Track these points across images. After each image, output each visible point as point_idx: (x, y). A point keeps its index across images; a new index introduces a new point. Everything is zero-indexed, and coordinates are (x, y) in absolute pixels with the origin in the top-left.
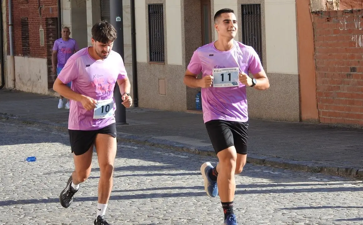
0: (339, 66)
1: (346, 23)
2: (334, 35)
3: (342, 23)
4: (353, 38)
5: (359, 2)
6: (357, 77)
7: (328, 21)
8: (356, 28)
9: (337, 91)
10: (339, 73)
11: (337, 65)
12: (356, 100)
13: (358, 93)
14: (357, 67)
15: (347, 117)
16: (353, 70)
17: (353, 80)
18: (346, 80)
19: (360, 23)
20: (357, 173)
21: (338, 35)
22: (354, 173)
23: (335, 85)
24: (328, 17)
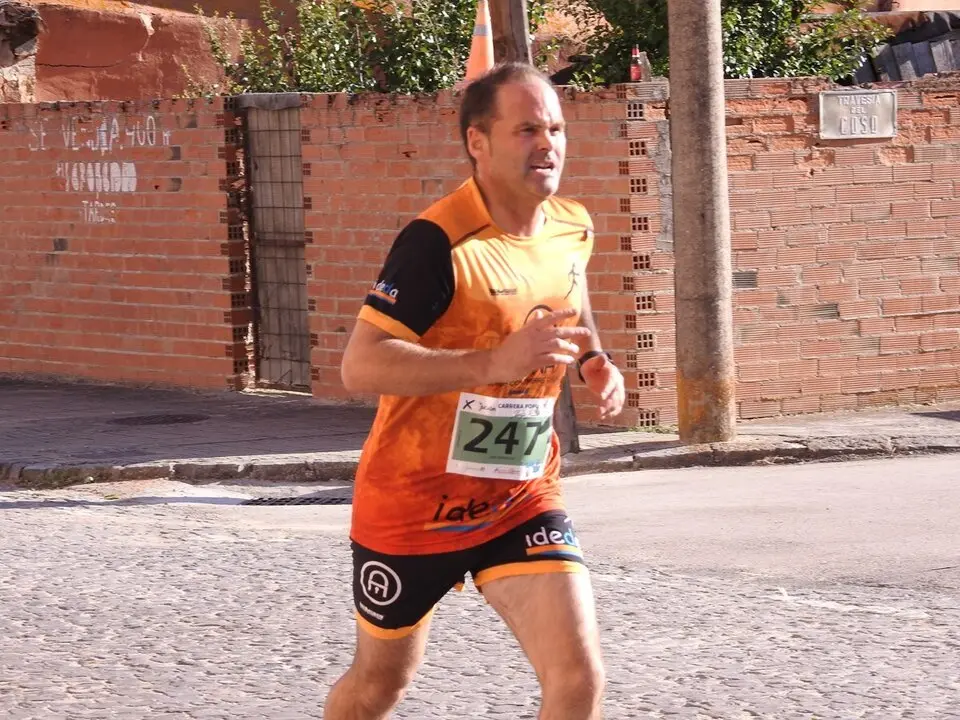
0: (30, 237)
1: (44, 134)
2: (19, 163)
3: (34, 134)
4: (59, 169)
5: (84, 84)
6: (68, 261)
7: (4, 127)
8: (67, 144)
9: (24, 296)
10: (29, 252)
11: (24, 234)
12: (67, 316)
13: (72, 300)
14: (69, 238)
15: (46, 357)
16: (61, 245)
17: (59, 270)
18: (45, 268)
19: (74, 134)
20: (21, 476)
21: (26, 162)
22: (15, 474)
23: (20, 282)
24: (3, 119)
